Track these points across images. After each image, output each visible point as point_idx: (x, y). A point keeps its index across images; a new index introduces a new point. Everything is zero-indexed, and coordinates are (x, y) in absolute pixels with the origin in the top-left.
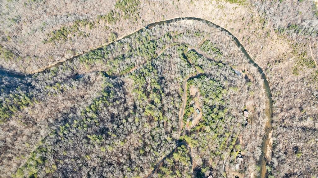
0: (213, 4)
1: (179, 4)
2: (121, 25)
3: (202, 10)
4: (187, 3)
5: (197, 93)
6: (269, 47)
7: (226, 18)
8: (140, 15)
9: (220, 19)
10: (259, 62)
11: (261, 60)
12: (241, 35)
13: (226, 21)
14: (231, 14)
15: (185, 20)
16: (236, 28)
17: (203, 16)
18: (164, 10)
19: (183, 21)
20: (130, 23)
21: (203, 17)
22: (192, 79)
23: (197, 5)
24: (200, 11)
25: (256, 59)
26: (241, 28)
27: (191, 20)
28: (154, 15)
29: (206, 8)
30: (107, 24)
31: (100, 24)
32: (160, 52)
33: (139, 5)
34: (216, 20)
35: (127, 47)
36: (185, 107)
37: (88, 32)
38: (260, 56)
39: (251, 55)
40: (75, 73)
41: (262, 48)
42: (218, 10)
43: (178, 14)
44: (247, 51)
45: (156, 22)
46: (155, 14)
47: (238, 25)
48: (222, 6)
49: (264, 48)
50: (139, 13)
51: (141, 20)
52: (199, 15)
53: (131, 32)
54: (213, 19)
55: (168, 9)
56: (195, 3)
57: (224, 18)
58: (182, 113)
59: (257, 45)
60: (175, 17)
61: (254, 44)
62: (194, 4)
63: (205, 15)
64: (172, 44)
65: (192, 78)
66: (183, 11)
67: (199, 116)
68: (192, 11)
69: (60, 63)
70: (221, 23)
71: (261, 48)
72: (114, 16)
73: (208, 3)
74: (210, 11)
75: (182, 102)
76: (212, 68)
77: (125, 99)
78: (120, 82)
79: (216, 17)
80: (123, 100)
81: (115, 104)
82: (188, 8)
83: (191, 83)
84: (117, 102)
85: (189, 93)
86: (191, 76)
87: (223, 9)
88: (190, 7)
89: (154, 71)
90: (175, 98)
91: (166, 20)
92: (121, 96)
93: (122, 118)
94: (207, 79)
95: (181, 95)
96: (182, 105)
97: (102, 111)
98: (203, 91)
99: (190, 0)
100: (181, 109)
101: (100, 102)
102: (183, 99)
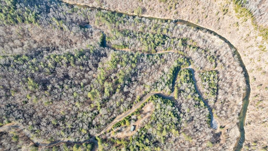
0: (257, 39)
1: (223, 17)
2: (153, 5)
3: (241, 39)
4: (232, 22)
7: (258, 63)
8: (177, 6)
9: (251, 60)
10: (249, 131)
11: (252, 131)
12: (257, 91)
13: (255, 66)
14: (266, 62)
15: (216, 37)
16: (259, 80)
17: (238, 44)
18: (204, 14)
20: (163, 7)
21: (238, 46)
22: (157, 96)
23: (240, 30)
24: (239, 38)
25: (248, 126)
26: (264, 84)
27: (223, 41)
28: (191, 13)
29: (247, 39)
32: (161, 50)
34: (247, 57)
35: (140, 28)
36: (128, 115)
38: (254, 127)
39: (248, 117)
40: (87, 21)
41: (264, 122)
42: (257, 50)
43: (215, 28)
44: (248, 111)
45: (188, 21)
46: (192, 13)
47: (263, 79)
48: (265, 48)
50: (178, 3)
51: (175, 11)
52: (234, 41)
54: (245, 55)
55: (208, 16)
56: (240, 27)
57: (256, 61)
58: (121, 117)
59: (262, 114)
60: (210, 28)
61: (260, 111)
62: (237, 27)
63: (240, 45)
64: (179, 52)
65: (159, 95)
66: (221, 27)
67: (130, 134)
68: (231, 33)
70: (249, 64)
71: (264, 121)
73: (253, 36)
74: (248, 44)
75: (130, 109)
76: (188, 101)
77: (91, 69)
78: (102, 52)
79: (249, 55)
80: (88, 69)
81: (78, 67)
82: (228, 27)
83: (152, 99)
84: (81, 67)
85: (142, 107)
86: (162, 93)
87: (263, 52)
88: (231, 28)
89: (132, 64)
90: (126, 101)
91: (199, 25)
92: (90, 65)
93: (68, 83)
94: (169, 107)
95: (134, 103)
96: (128, 112)
97: (62, 66)
98: (154, 115)
99: (236, 21)
100: (123, 114)
101: (65, 58)
102: (133, 107)
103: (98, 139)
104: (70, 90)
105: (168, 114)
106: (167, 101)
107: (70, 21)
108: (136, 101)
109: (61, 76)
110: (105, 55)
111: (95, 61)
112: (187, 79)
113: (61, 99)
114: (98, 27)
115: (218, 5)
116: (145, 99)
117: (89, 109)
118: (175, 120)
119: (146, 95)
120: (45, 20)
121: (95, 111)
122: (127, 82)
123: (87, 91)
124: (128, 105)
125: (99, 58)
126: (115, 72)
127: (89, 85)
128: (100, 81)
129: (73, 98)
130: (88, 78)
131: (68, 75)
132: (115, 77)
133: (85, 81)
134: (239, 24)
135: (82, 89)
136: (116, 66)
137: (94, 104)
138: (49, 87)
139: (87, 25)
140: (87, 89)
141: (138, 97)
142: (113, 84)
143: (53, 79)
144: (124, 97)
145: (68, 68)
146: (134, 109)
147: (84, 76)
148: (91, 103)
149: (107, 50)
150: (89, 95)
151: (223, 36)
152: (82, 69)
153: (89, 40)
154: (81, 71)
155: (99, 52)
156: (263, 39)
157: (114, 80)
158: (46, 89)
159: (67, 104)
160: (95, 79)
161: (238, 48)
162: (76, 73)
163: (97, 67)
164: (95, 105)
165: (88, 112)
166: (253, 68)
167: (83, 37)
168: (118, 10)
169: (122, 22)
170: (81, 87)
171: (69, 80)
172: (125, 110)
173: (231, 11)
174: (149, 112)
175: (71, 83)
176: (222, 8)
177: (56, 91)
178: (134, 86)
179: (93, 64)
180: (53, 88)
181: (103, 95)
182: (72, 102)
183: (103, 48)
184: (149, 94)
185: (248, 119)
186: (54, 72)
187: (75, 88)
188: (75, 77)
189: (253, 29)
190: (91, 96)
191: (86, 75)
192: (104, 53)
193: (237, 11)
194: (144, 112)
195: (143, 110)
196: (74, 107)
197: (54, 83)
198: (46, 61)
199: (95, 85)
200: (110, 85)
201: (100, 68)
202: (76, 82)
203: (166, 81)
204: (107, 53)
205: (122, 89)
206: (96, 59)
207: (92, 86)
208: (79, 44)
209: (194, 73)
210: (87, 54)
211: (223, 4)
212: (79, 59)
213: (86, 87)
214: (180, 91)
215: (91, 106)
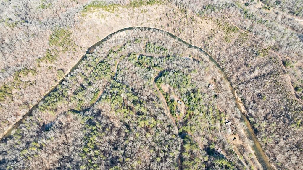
0: (136, 11)
1: (106, 21)
2: (63, 60)
3: (129, 20)
4: (113, 18)
5: (169, 88)
6: (198, 29)
7: (152, 19)
8: (76, 44)
9: (147, 22)
10: (196, 44)
11: (197, 42)
12: (171, 29)
13: (153, 22)
14: (154, 14)
15: (119, 33)
16: (164, 24)
17: (131, 24)
18: (95, 31)
19: (117, 35)
20: (70, 54)
21: (132, 25)
23: (123, 17)
24: (127, 21)
25: (192, 42)
26: (168, 23)
27: (124, 32)
29: (131, 17)
30: (49, 64)
31: (41, 67)
32: (114, 69)
33: (71, 35)
34: (144, 23)
37: (32, 80)
38: (195, 39)
40: (42, 124)
42: (143, 15)
44: (182, 39)
45: (93, 44)
46: (89, 38)
47: (165, 21)
48: (145, 10)
49: (194, 31)
50: (74, 42)
51: (79, 48)
52: (127, 25)
53: (75, 63)
54: (142, 24)
55: (99, 29)
56: (120, 16)
57: (150, 20)
59: (188, 31)
60: (108, 34)
61: (185, 31)
62: (119, 17)
63: (133, 23)
64: (121, 58)
65: (158, 78)
66: (112, 27)
67: (183, 106)
68: (120, 23)
69: (17, 123)
70: (149, 25)
71: (193, 32)
72: (52, 54)
73: (131, 12)
74: (136, 18)
78: (96, 111)
79: (144, 21)
82: (115, 22)
83: (160, 82)
84: (108, 129)
87: (146, 12)
88: (117, 21)
91: (101, 40)
96: (164, 104)
99: (114, 15)
100: (165, 108)
115: (96, 18)
134: (118, 14)
139: (46, 127)
149: (94, 108)
156: (138, 8)
161: (134, 25)
166: (154, 24)
173: (105, 13)
176: (99, 17)
184: (153, 86)
185: (187, 41)
189: (127, 9)
193: (108, 10)
194: (168, 92)
195: (166, 92)
211: (97, 15)
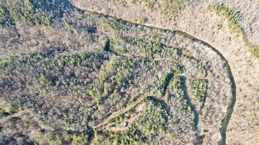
0: (246, 54)
1: (217, 32)
2: (155, 16)
3: (232, 52)
4: (225, 37)
6: (251, 135)
7: (245, 76)
8: (176, 18)
9: (239, 72)
10: (229, 137)
11: (232, 137)
12: (242, 101)
13: (242, 78)
14: (252, 76)
15: (209, 49)
16: (244, 92)
17: (229, 57)
18: (200, 28)
20: (163, 19)
21: (229, 59)
22: (149, 98)
23: (232, 45)
24: (230, 51)
25: (230, 132)
26: (248, 95)
27: (215, 53)
28: (188, 26)
29: (237, 53)
30: (146, 8)
31: (141, 4)
33: (182, 10)
34: (236, 70)
35: (141, 36)
36: (122, 113)
37: (129, 4)
38: (235, 134)
39: (231, 124)
40: (95, 26)
41: (243, 130)
42: (245, 64)
43: (210, 40)
44: (231, 118)
45: (186, 32)
46: (190, 25)
47: (249, 91)
48: (252, 63)
49: (245, 131)
50: (177, 16)
51: (175, 22)
52: (226, 54)
53: (159, 26)
54: (235, 68)
55: (204, 30)
56: (232, 42)
57: (243, 74)
58: (116, 114)
59: (243, 122)
60: (205, 40)
61: (242, 119)
62: (230, 42)
63: (231, 58)
64: (174, 60)
65: (151, 98)
66: (215, 40)
67: (122, 129)
68: (224, 46)
69: (96, 12)
70: (237, 76)
71: (244, 128)
72: (155, 6)
73: (243, 51)
74: (238, 58)
75: (124, 108)
76: (177, 105)
77: (94, 70)
78: (105, 56)
79: (238, 68)
80: (92, 70)
81: (83, 68)
82: (222, 41)
83: (145, 101)
84: (86, 68)
85: (135, 107)
86: (154, 96)
87: (250, 66)
88: (224, 42)
89: (130, 68)
90: (121, 101)
91: (195, 37)
92: (93, 67)
93: (74, 81)
94: (159, 109)
95: (129, 102)
96: (123, 110)
97: (69, 66)
98: (144, 115)
99: (229, 36)
100: (118, 111)
101: (73, 59)
102: (128, 106)
103: (95, 131)
104: (75, 87)
105: (157, 115)
106: (158, 103)
107: (80, 25)
108: (130, 101)
109: (68, 74)
110: (108, 59)
111: (98, 64)
112: (178, 85)
113: (66, 94)
114: (104, 32)
115: (213, 20)
116: (139, 100)
117: (90, 105)
118: (163, 120)
119: (140, 96)
120: (58, 23)
121: (94, 107)
122: (124, 84)
123: (89, 89)
124: (123, 104)
125: (102, 61)
126: (115, 74)
127: (91, 84)
128: (101, 81)
129: (77, 94)
130: (91, 78)
131: (74, 74)
132: (114, 79)
133: (88, 80)
134: (232, 39)
135: (85, 87)
136: (116, 69)
137: (94, 100)
138: (58, 83)
139: (95, 30)
140: (89, 87)
141: (132, 98)
142: (112, 85)
143: (61, 76)
144: (120, 97)
145: (75, 68)
146: (129, 108)
147: (88, 76)
148: (91, 100)
149: (109, 54)
150: (91, 93)
151: (216, 49)
152: (86, 69)
153: (95, 44)
154: (86, 71)
155: (103, 56)
156: (252, 55)
157: (113, 81)
158: (55, 85)
159: (71, 98)
160: (97, 79)
161: (229, 60)
162: (81, 72)
163: (100, 68)
164: (95, 102)
165: (88, 107)
166: (240, 80)
167: (89, 41)
168: (124, 18)
169: (126, 30)
170: (84, 85)
171: (75, 78)
172: (120, 108)
173: (225, 27)
174: (141, 112)
175: (76, 81)
176: (217, 23)
177: (63, 87)
178: (130, 88)
179: (96, 66)
180: (61, 84)
181: (103, 94)
182: (76, 97)
183: (107, 52)
184: (142, 96)
185: (230, 125)
186: (63, 70)
187: (79, 85)
188: (80, 75)
189: (243, 44)
190: (92, 94)
191: (89, 75)
192: (106, 57)
193: (230, 27)
194: (136, 111)
195: (136, 110)
196: (77, 102)
197: (62, 80)
198: (57, 60)
199: (96, 85)
200: (109, 85)
201: (102, 70)
202: (81, 81)
203: (159, 86)
204: (109, 56)
205: (119, 90)
206: (99, 61)
207: (94, 85)
208: (85, 47)
209: (185, 80)
210: (92, 56)
211: (218, 20)
212: (85, 61)
213: (88, 85)
214: (170, 96)
215: (91, 102)
